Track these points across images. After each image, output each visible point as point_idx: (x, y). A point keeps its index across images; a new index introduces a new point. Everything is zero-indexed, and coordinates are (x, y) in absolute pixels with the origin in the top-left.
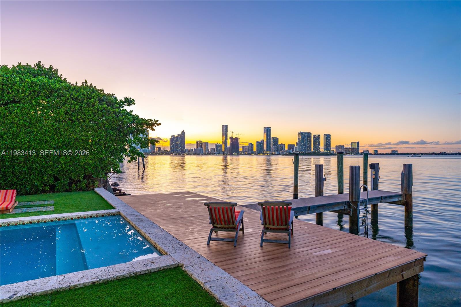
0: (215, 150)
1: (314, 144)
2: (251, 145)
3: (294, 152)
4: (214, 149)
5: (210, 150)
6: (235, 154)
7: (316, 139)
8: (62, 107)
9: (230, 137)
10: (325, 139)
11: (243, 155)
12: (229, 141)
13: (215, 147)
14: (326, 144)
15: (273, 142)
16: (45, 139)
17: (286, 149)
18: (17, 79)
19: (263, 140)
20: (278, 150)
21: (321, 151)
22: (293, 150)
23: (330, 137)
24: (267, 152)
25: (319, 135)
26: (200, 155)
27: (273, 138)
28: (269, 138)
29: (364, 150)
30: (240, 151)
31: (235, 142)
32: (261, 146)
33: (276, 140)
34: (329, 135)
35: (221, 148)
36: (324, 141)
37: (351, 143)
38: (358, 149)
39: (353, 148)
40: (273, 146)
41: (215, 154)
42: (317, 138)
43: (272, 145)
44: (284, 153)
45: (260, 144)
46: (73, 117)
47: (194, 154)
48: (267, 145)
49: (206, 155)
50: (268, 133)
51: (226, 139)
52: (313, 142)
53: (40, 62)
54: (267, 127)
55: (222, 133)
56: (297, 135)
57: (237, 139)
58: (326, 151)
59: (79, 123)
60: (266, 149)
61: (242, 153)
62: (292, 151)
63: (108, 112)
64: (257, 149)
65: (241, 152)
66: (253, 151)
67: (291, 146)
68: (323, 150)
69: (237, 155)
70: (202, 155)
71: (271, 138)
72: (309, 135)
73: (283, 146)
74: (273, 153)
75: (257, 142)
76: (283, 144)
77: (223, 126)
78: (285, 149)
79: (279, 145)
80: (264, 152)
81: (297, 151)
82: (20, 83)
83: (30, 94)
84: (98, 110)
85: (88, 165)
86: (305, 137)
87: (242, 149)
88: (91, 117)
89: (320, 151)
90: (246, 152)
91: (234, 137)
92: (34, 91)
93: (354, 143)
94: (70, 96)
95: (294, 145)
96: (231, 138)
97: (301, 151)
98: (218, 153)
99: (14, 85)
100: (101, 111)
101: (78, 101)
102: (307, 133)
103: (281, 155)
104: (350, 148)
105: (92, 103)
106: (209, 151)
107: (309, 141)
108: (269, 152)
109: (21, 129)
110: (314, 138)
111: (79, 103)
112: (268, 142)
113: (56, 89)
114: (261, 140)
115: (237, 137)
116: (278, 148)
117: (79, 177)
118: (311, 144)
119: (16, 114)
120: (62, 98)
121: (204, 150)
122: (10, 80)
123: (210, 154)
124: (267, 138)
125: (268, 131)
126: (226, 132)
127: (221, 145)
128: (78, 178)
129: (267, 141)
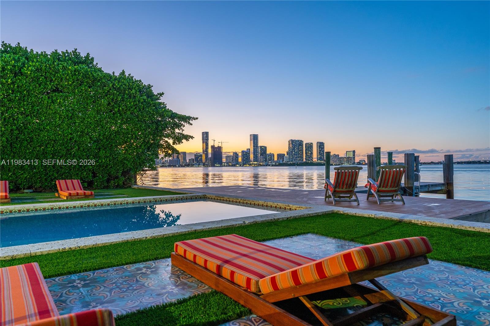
0: (195, 161)
1: (306, 153)
2: (236, 154)
3: (284, 162)
4: (194, 159)
5: (188, 161)
6: (217, 165)
7: (308, 148)
8: (104, 97)
9: (211, 146)
10: (318, 147)
11: (227, 166)
12: (210, 150)
13: (193, 158)
14: (319, 153)
15: (261, 152)
16: (86, 131)
17: (276, 159)
18: (60, 67)
19: (250, 149)
20: (266, 161)
21: (314, 161)
22: (283, 160)
23: (323, 146)
24: (254, 163)
25: (312, 143)
26: (176, 167)
27: (261, 147)
28: (256, 147)
29: (360, 160)
30: (223, 161)
31: (217, 151)
32: (247, 156)
33: (264, 149)
34: (323, 142)
35: (201, 158)
36: (317, 149)
37: (347, 152)
38: (354, 158)
39: (349, 158)
40: (261, 156)
41: (194, 166)
42: (309, 146)
43: (259, 155)
44: (273, 164)
45: (246, 154)
46: (115, 109)
47: (170, 166)
48: (254, 154)
49: (184, 166)
50: (255, 141)
51: (207, 148)
52: (305, 151)
53: (76, 49)
54: (254, 135)
55: (202, 141)
56: (288, 143)
57: (220, 148)
58: (319, 161)
59: (121, 115)
60: (253, 159)
61: (226, 165)
62: (282, 162)
63: (148, 104)
64: (243, 160)
65: (224, 163)
66: (238, 161)
67: (280, 156)
68: (316, 160)
69: (220, 166)
70: (179, 167)
71: (258, 147)
72: (300, 143)
73: (272, 155)
74: (261, 164)
75: (243, 152)
76: (272, 153)
77: (203, 133)
78: (274, 159)
79: (268, 154)
80: (251, 163)
81: (287, 162)
82: (63, 71)
83: (73, 82)
84: (139, 101)
85: (127, 160)
86: (296, 145)
87: (225, 159)
88: (132, 109)
89: (312, 161)
90: (230, 163)
91: (216, 146)
92: (78, 80)
93: (350, 151)
94: (113, 86)
95: (284, 155)
96: (213, 147)
97: (292, 161)
98: (198, 164)
99: (57, 73)
100: (142, 103)
101: (120, 91)
102: (299, 140)
103: (269, 165)
104: (345, 158)
105: (133, 94)
106: (186, 162)
107: (301, 150)
108: (256, 163)
109: (63, 120)
110: (306, 146)
111: (121, 94)
112: (256, 151)
113: (99, 78)
114: (247, 149)
115: (220, 146)
116: (266, 158)
117: (118, 172)
118: (303, 153)
119: (59, 103)
120: (104, 88)
121: (181, 161)
122: (53, 67)
123: (188, 165)
124: (254, 146)
125: (255, 139)
126: (207, 140)
127: (201, 156)
128: (116, 174)
129: (254, 150)
